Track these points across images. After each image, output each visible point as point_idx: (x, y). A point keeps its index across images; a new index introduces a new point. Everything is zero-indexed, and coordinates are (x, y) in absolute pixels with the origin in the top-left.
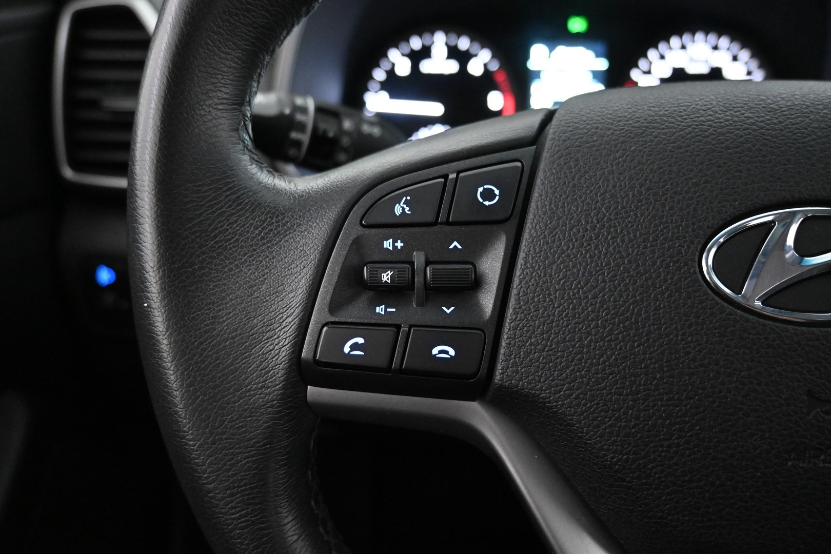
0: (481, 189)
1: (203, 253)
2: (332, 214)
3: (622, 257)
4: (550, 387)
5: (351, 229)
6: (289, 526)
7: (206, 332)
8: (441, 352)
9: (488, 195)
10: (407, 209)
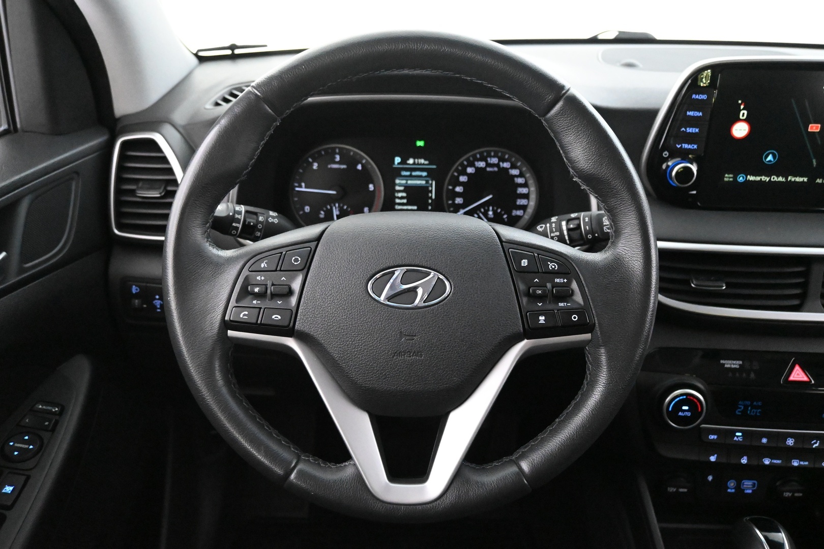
0: (294, 258)
1: (190, 280)
2: (238, 267)
3: (341, 284)
4: (314, 330)
5: (245, 272)
6: (220, 381)
7: (190, 309)
8: (275, 317)
9: (296, 260)
10: (266, 265)
